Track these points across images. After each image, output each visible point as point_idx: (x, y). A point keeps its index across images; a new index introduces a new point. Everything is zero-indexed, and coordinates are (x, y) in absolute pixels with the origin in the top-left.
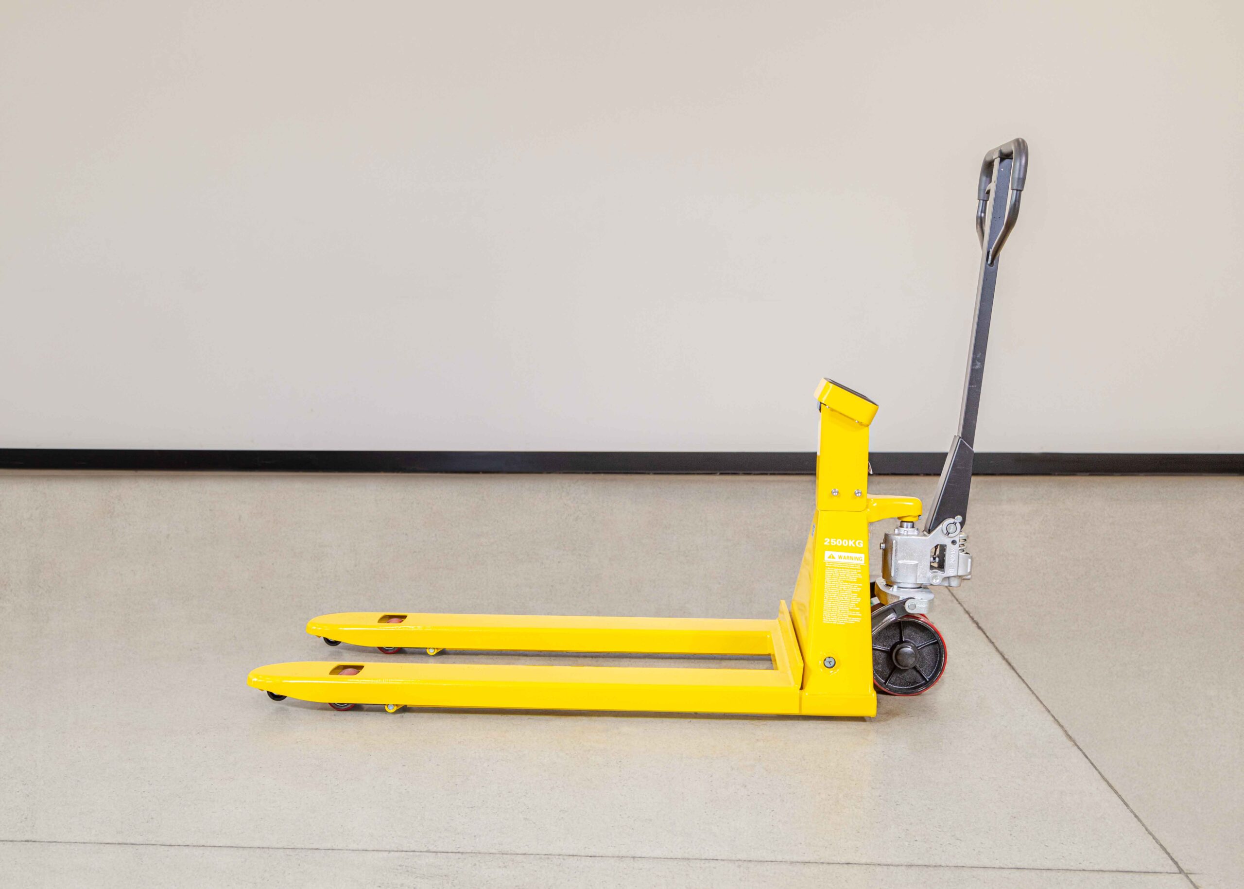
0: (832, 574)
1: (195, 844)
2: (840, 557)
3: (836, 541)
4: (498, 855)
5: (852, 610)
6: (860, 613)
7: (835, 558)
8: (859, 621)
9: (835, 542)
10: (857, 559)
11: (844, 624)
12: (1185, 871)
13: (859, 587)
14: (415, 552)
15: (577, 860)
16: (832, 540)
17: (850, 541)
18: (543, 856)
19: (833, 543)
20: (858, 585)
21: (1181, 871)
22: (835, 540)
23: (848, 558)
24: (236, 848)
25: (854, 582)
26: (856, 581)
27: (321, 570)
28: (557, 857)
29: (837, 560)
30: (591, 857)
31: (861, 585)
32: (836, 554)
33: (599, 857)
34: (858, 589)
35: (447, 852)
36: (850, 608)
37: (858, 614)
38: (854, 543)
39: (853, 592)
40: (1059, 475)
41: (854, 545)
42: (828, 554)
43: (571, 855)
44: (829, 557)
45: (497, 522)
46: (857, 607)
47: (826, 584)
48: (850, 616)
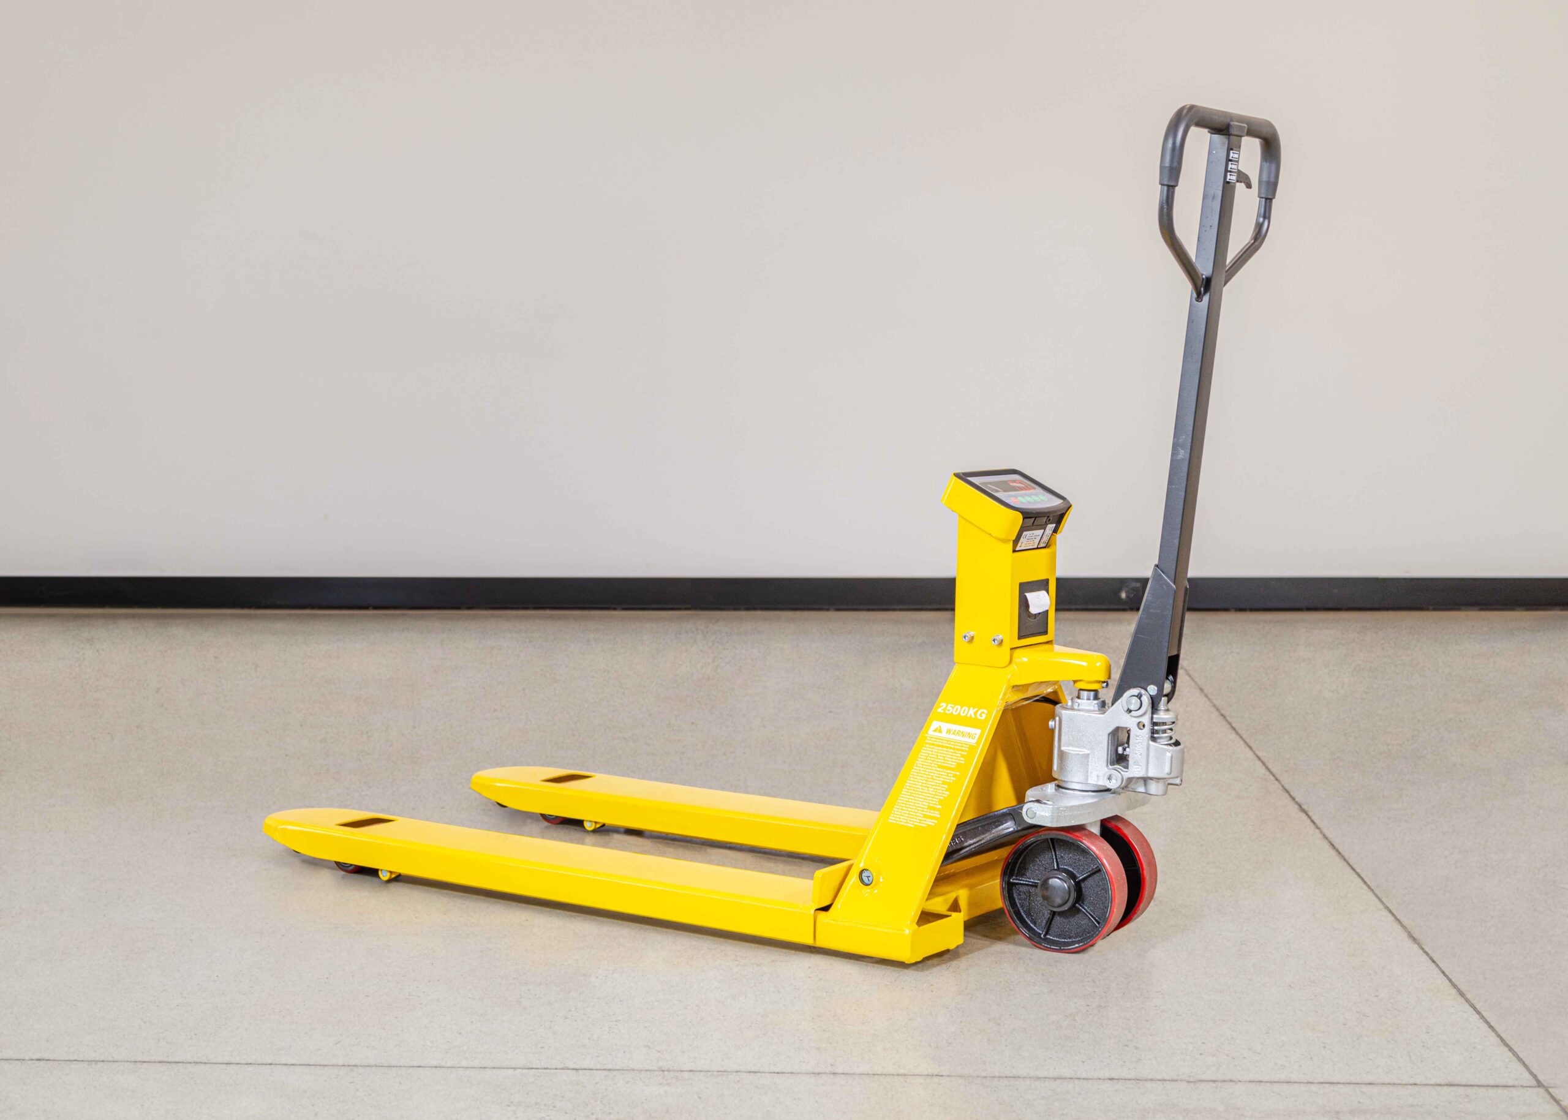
0: (928, 754)
1: (259, 1062)
2: (949, 731)
3: (953, 708)
4: (657, 1073)
5: (929, 808)
6: (939, 814)
7: (941, 732)
8: (933, 824)
9: (951, 709)
10: (969, 735)
11: (912, 826)
12: (1545, 1084)
13: (955, 776)
14: (495, 710)
15: (761, 1077)
16: (950, 705)
17: (971, 708)
18: (715, 1073)
19: (949, 710)
20: (954, 773)
21: (1540, 1084)
22: (953, 706)
23: (959, 733)
24: (313, 1067)
25: (949, 769)
26: (954, 767)
27: (367, 733)
28: (734, 1074)
29: (944, 735)
30: (778, 1073)
31: (957, 773)
32: (945, 726)
33: (788, 1073)
34: (952, 778)
35: (591, 1070)
36: (931, 805)
37: (937, 814)
38: (976, 713)
39: (944, 783)
40: (1435, 609)
41: (973, 716)
42: (935, 724)
43: (752, 1072)
44: (935, 730)
45: (608, 672)
46: (939, 805)
47: (915, 768)
48: (925, 816)
